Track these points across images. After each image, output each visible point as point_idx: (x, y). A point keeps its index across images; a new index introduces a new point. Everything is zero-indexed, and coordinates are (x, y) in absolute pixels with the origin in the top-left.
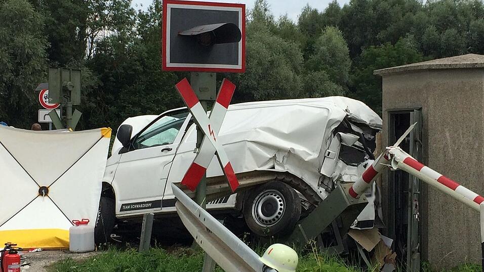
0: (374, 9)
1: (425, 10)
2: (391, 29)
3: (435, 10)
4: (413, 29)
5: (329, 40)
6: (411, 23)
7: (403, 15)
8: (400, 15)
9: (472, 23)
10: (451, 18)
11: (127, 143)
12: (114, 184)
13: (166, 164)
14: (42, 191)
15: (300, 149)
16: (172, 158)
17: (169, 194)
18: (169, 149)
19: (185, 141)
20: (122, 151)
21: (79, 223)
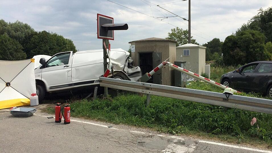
11: (44, 64)
12: (43, 80)
13: (68, 71)
14: (8, 84)
15: (119, 64)
16: (70, 69)
17: (75, 81)
18: (68, 66)
19: (73, 63)
20: (41, 68)
21: (33, 95)
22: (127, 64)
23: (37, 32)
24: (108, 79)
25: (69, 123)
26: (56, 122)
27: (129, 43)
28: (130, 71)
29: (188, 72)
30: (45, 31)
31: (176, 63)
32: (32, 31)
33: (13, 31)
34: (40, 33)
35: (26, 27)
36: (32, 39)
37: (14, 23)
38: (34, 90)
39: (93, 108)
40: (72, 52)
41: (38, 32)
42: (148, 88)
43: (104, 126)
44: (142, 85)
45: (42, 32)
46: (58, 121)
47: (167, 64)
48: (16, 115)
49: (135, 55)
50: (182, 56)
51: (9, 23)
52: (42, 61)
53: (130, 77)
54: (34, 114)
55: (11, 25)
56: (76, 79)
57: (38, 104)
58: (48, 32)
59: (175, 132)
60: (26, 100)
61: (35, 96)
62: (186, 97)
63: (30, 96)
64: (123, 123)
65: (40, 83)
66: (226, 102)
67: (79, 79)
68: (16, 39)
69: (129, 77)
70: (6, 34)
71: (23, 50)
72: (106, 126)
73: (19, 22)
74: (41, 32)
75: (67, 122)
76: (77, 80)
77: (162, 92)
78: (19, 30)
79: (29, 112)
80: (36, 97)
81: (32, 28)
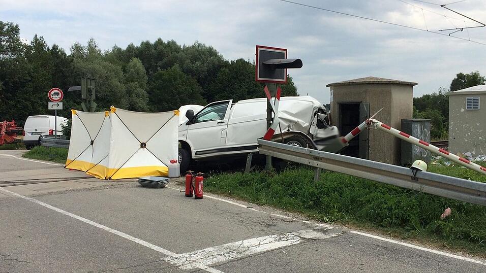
0: (155, 49)
1: (183, 51)
2: (165, 60)
3: (189, 52)
4: (178, 61)
5: (135, 65)
6: (177, 58)
7: (172, 53)
8: (170, 53)
9: (209, 59)
10: (198, 56)
11: (192, 119)
12: (188, 141)
13: (223, 130)
14: (143, 145)
15: (300, 121)
16: (226, 127)
17: (229, 145)
18: (223, 122)
19: (231, 118)
20: (188, 124)
21: (173, 162)
22: (315, 122)
23: (228, 61)
24: (272, 144)
25: (201, 198)
26: (187, 196)
27: (327, 86)
28: (321, 134)
29: (409, 137)
30: (241, 59)
31: (405, 122)
32: (220, 59)
33: (188, 61)
34: (233, 62)
35: (211, 52)
36: (219, 74)
37: (191, 45)
38: (176, 156)
39: (241, 183)
40: (231, 101)
41: (230, 62)
42: (316, 158)
43: (243, 205)
44: (308, 153)
45: (237, 61)
46: (189, 195)
47: (372, 123)
48: (145, 184)
49: (334, 107)
50: (463, 110)
51: (184, 47)
52: (189, 114)
53: (317, 144)
54: (167, 186)
55: (187, 50)
56: (232, 142)
57: (177, 176)
58: (246, 60)
59: (327, 220)
60: (164, 169)
61: (175, 164)
62: (363, 172)
63: (169, 164)
64: (269, 205)
65: (184, 147)
66: (415, 182)
67: (237, 142)
68: (193, 76)
69: (315, 144)
70: (176, 66)
71: (203, 95)
72: (246, 207)
73: (199, 45)
74: (235, 62)
75: (199, 197)
76: (232, 144)
77: (333, 164)
78: (199, 59)
79: (159, 181)
80: (177, 165)
81: (219, 54)
